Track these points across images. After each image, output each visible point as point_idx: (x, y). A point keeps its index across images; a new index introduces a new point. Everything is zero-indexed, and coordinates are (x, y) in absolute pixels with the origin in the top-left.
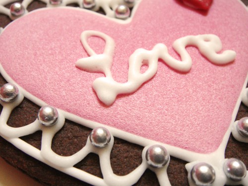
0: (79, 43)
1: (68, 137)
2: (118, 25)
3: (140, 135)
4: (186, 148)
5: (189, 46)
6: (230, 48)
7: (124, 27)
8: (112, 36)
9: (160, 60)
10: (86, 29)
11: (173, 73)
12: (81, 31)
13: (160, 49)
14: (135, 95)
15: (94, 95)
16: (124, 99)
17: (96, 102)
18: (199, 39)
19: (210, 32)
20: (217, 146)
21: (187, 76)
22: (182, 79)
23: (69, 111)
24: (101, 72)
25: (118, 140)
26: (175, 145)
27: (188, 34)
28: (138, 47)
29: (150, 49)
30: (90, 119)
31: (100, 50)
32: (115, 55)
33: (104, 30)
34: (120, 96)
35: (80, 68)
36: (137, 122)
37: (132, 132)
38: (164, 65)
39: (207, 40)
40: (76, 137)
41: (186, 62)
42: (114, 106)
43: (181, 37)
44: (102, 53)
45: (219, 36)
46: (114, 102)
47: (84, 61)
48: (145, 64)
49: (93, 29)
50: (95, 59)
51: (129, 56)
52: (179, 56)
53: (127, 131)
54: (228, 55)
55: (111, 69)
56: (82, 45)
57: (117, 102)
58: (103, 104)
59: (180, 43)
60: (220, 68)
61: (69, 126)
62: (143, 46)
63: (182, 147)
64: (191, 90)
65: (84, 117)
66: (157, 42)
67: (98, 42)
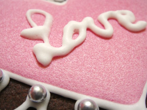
0: (25, 18)
1: (12, 94)
2: (56, 6)
3: (73, 90)
4: (112, 100)
5: (110, 19)
6: (142, 20)
7: (61, 7)
8: (51, 13)
9: (88, 29)
10: (31, 9)
11: (98, 39)
12: (27, 10)
13: (88, 21)
14: (68, 57)
15: (34, 58)
16: (59, 60)
17: (36, 64)
18: (117, 14)
19: (125, 9)
20: (139, 98)
21: (110, 41)
22: (106, 43)
23: (12, 71)
24: (41, 40)
25: (54, 95)
26: (103, 98)
27: (109, 10)
28: (70, 20)
29: (80, 21)
30: (30, 78)
31: (40, 23)
32: (52, 27)
33: (46, 9)
34: (56, 58)
35: (24, 37)
36: (70, 79)
37: (66, 88)
38: (91, 33)
39: (123, 14)
40: (19, 94)
41: (109, 29)
42: (51, 66)
43: (103, 12)
44: (42, 25)
45: (133, 11)
46: (50, 63)
47: (27, 31)
48: (76, 32)
49: (37, 8)
50: (36, 29)
51: (63, 27)
52: (103, 26)
53: (62, 87)
54: (139, 25)
55: (49, 37)
56: (27, 20)
57: (53, 63)
59: (103, 17)
60: (135, 35)
61: (13, 84)
62: (75, 19)
63: (109, 100)
64: (114, 52)
65: (25, 76)
66: (85, 16)
67: (40, 18)
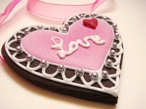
0: (51, 41)
1: (51, 70)
2: (64, 35)
3: (74, 67)
4: (89, 69)
5: (89, 40)
6: (104, 39)
7: (66, 35)
8: (62, 38)
9: (79, 45)
10: (53, 37)
11: (83, 48)
12: (51, 37)
13: (79, 41)
14: (71, 55)
15: (57, 56)
16: (68, 57)
17: (59, 58)
18: (92, 37)
19: (96, 35)
20: (99, 68)
21: (88, 49)
22: (87, 50)
23: (50, 61)
24: (60, 50)
25: (67, 69)
26: (86, 69)
27: (88, 36)
28: (71, 41)
29: (75, 41)
30: (57, 63)
31: (58, 43)
32: (64, 44)
33: (59, 36)
34: (67, 56)
35: (52, 49)
36: (73, 63)
37: (71, 66)
38: (80, 46)
39: (95, 37)
40: (53, 69)
41: (88, 44)
43: (86, 37)
44: (59, 44)
45: (100, 36)
46: (65, 58)
47: (53, 46)
48: (74, 46)
49: (55, 36)
50: (57, 45)
51: (68, 44)
52: (85, 43)
53: (70, 66)
54: (102, 41)
55: (63, 48)
56: (52, 42)
57: (66, 58)
58: (61, 58)
59: (86, 39)
60: (100, 46)
61: (50, 66)
62: (73, 41)
63: (88, 69)
64: (90, 53)
65: (55, 63)
66: (77, 39)
67: (58, 41)
